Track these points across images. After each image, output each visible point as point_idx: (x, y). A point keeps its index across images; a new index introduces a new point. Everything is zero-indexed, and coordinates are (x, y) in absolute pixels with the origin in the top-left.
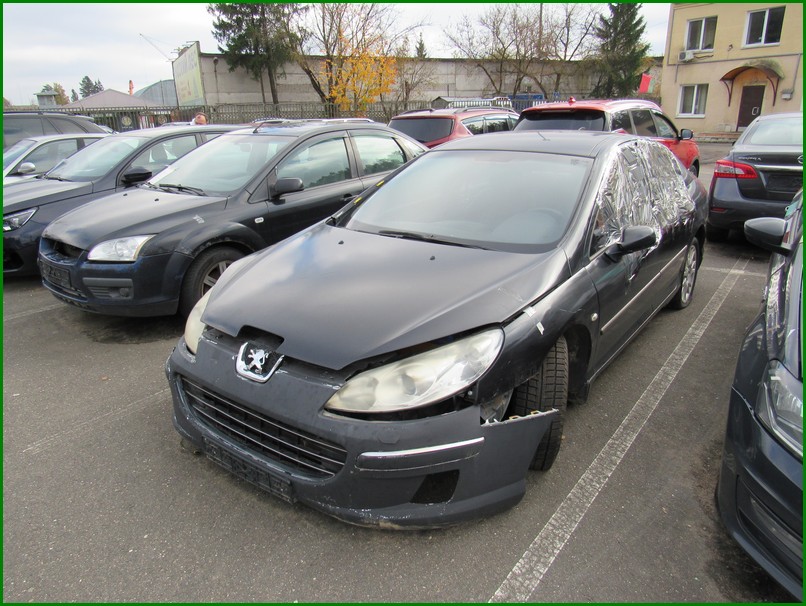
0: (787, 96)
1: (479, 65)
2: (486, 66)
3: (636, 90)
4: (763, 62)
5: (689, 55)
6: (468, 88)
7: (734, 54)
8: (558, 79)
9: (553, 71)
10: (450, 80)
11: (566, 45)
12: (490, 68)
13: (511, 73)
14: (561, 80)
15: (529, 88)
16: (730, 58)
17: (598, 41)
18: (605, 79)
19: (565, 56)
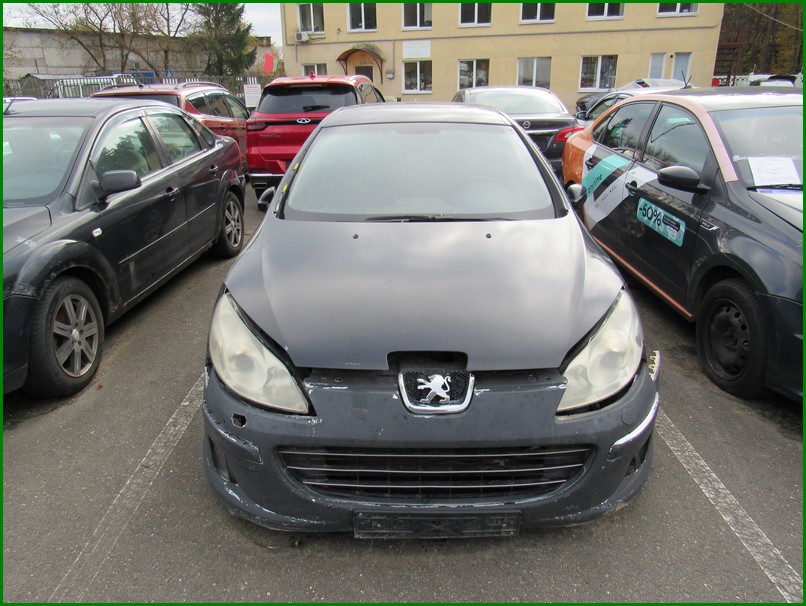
0: (391, 76)
1: (72, 37)
2: (82, 39)
3: (247, 68)
4: (367, 46)
5: (305, 37)
6: (62, 63)
7: (342, 38)
8: (166, 57)
9: (159, 48)
10: (38, 54)
11: (168, 20)
12: (86, 41)
13: (112, 48)
14: (170, 57)
15: (137, 65)
16: (340, 40)
17: (201, 19)
18: (215, 58)
19: (169, 32)
